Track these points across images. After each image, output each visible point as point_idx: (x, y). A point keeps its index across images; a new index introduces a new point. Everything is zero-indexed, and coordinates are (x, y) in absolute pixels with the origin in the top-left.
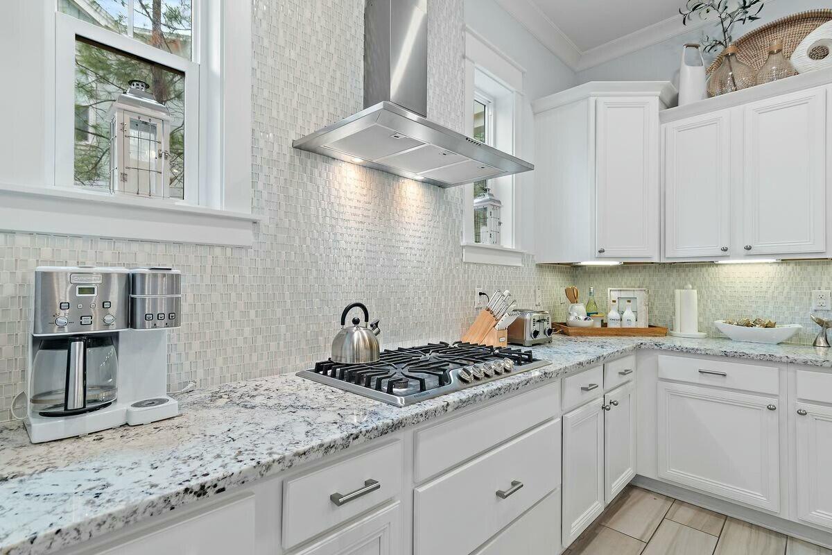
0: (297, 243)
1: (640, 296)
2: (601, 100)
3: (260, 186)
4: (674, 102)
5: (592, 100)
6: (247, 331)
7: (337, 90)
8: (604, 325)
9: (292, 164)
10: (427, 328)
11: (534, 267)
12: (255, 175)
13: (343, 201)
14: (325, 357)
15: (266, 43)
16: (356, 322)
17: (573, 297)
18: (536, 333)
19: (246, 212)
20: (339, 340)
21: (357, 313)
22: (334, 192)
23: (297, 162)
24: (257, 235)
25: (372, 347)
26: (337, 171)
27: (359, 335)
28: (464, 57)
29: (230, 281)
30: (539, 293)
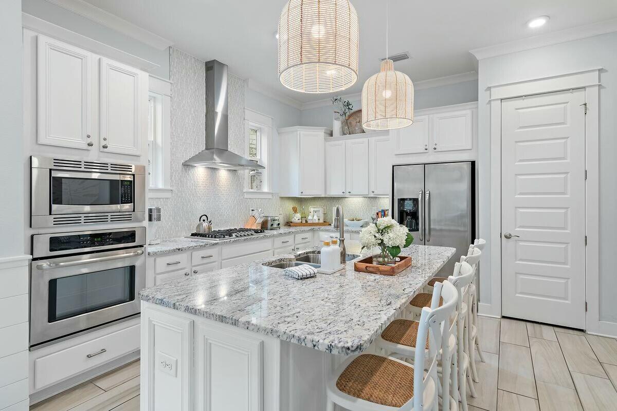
0: (184, 195)
1: (321, 210)
2: (302, 132)
3: (173, 178)
4: (331, 135)
5: (299, 132)
6: (170, 224)
7: (196, 143)
8: (306, 222)
9: (182, 171)
10: (230, 224)
11: (278, 198)
12: (171, 176)
13: (198, 181)
14: (194, 232)
15: (174, 134)
16: (204, 220)
17: (295, 210)
18: (272, 225)
19: (169, 188)
20: (199, 226)
21: (204, 218)
22: (195, 178)
23: (184, 170)
24: (172, 194)
25: (209, 228)
26: (196, 171)
27: (205, 225)
28: (244, 119)
29: (165, 209)
30: (281, 209)
